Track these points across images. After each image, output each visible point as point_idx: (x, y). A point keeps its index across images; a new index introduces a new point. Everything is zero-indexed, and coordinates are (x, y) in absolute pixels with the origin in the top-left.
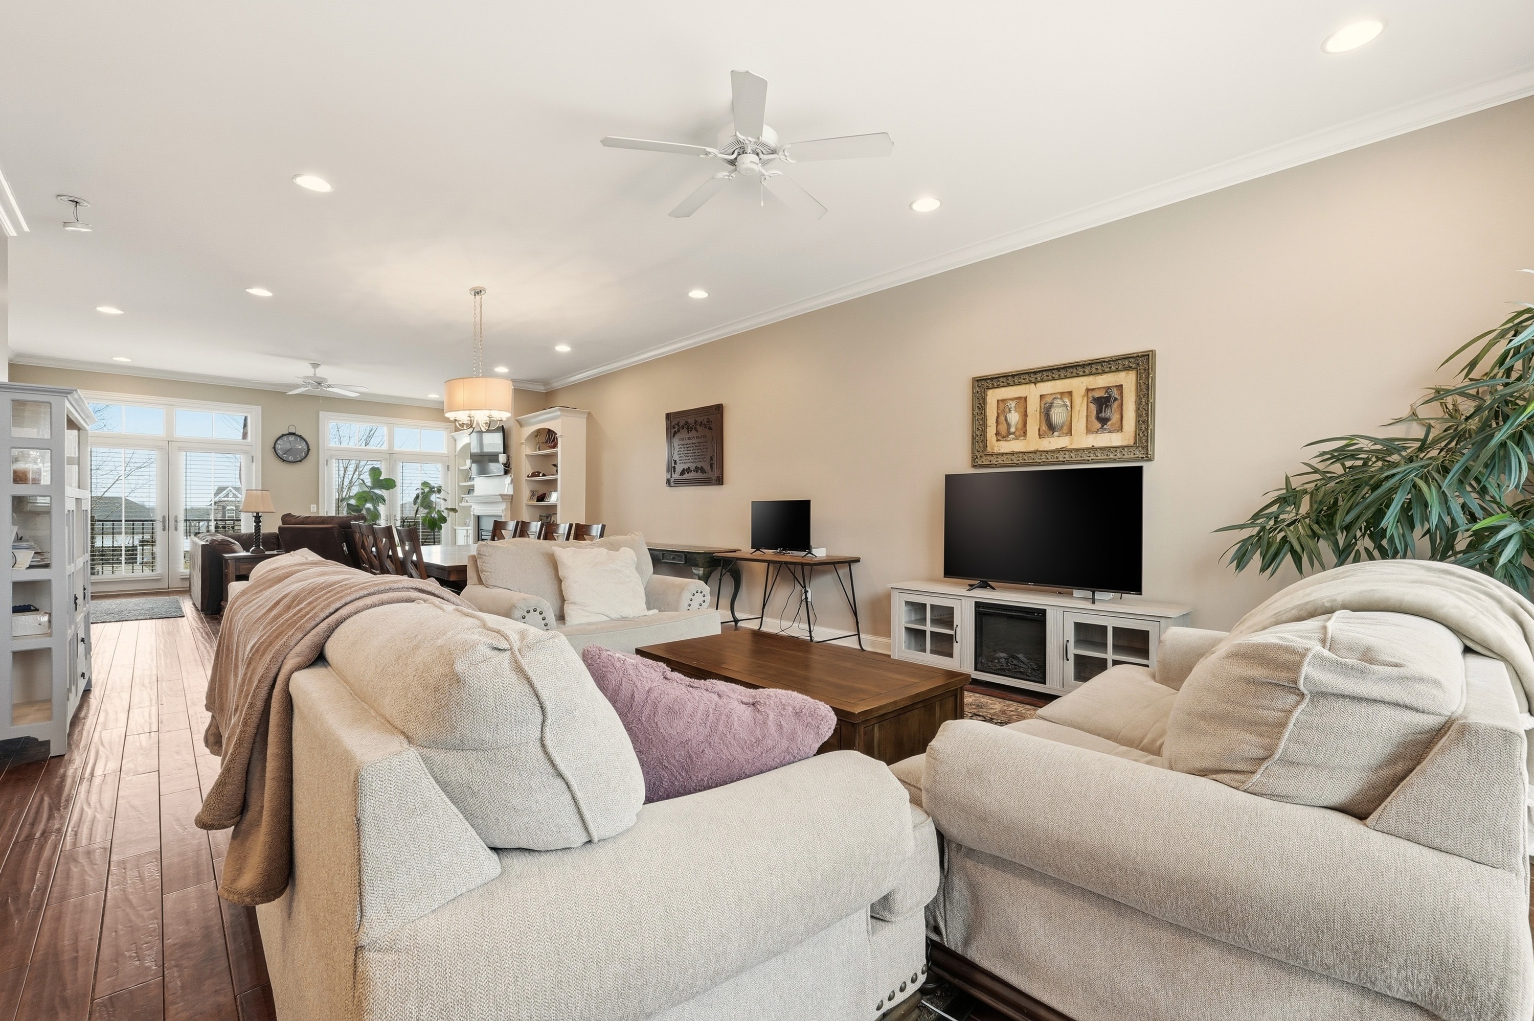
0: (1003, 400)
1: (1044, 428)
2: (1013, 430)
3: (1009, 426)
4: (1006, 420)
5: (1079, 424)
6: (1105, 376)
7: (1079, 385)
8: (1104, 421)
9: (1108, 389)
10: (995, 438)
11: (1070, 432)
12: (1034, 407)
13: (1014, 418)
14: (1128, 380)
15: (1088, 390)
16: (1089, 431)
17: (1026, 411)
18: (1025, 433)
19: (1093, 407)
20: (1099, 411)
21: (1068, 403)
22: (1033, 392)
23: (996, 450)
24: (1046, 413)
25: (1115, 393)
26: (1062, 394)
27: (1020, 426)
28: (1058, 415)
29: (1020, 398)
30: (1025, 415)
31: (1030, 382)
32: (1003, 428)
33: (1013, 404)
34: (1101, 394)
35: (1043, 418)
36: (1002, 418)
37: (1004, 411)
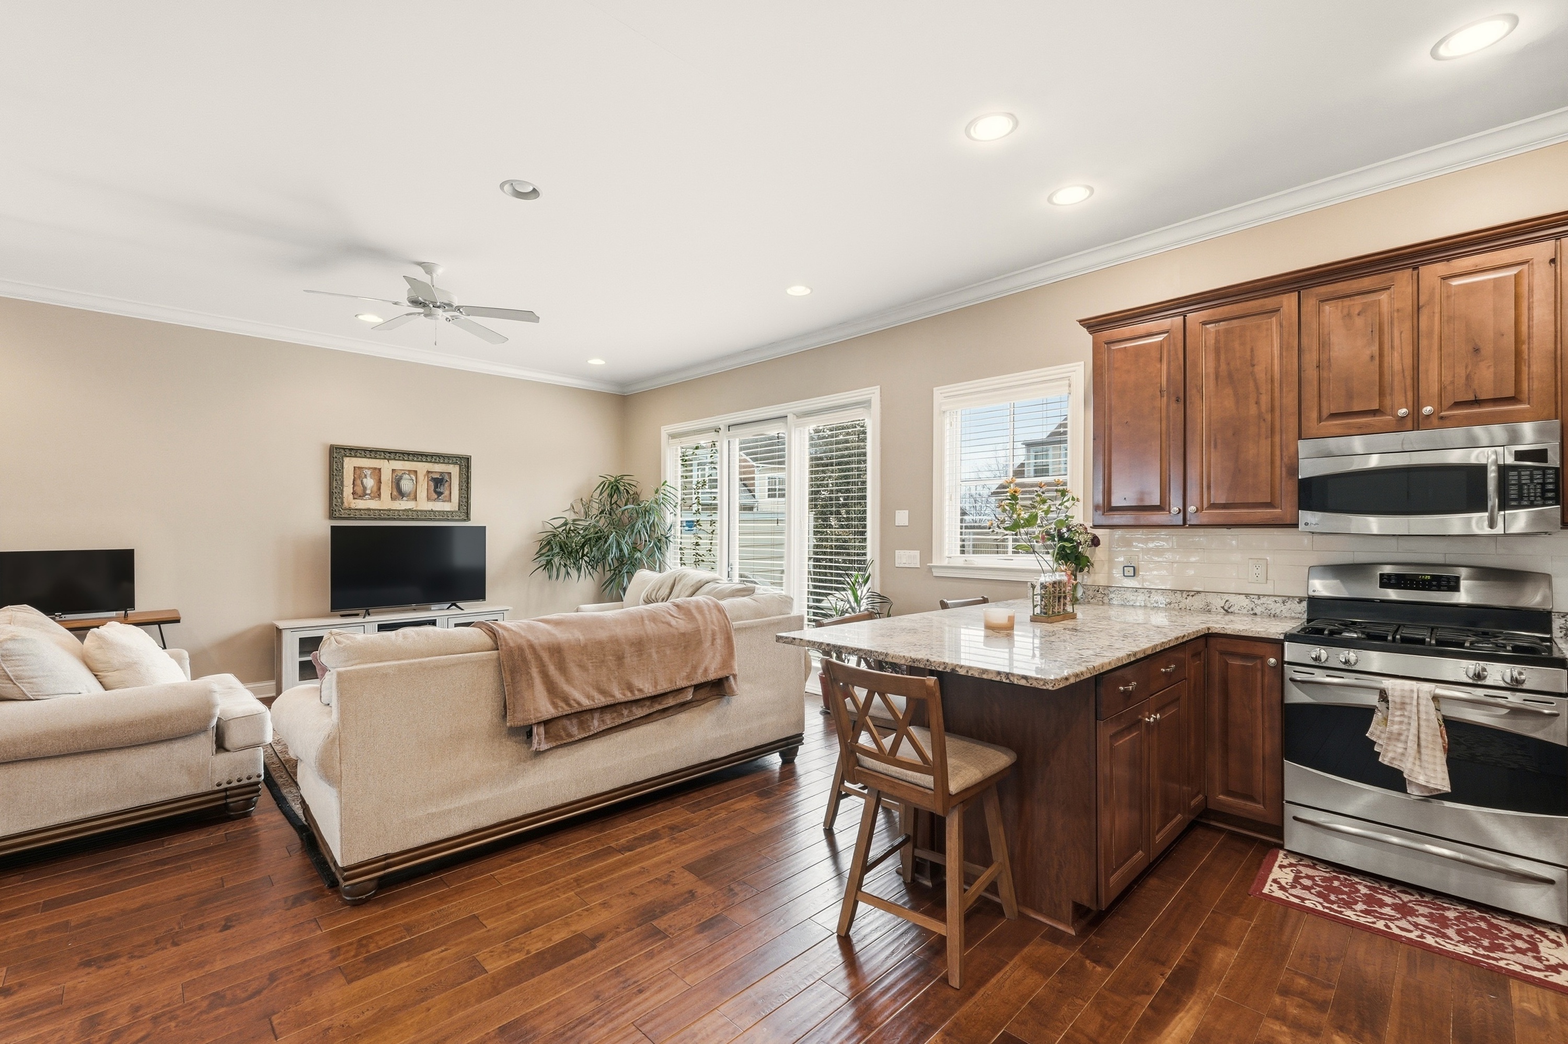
0: (359, 468)
1: (395, 493)
2: (368, 492)
3: (365, 488)
4: (362, 483)
5: (422, 493)
6: (440, 465)
7: (422, 467)
8: (439, 494)
9: (441, 473)
10: (351, 496)
11: (415, 499)
12: (386, 477)
13: (370, 483)
14: (454, 470)
15: (428, 472)
16: (429, 499)
17: (380, 479)
18: (379, 495)
19: (432, 484)
20: (436, 487)
21: (414, 478)
22: (387, 467)
23: (353, 506)
24: (397, 483)
25: (447, 477)
26: (409, 471)
27: (375, 489)
28: (406, 485)
29: (375, 469)
30: (380, 482)
31: (385, 458)
32: (359, 490)
33: (369, 472)
34: (437, 476)
35: (394, 486)
36: (358, 482)
37: (360, 477)
